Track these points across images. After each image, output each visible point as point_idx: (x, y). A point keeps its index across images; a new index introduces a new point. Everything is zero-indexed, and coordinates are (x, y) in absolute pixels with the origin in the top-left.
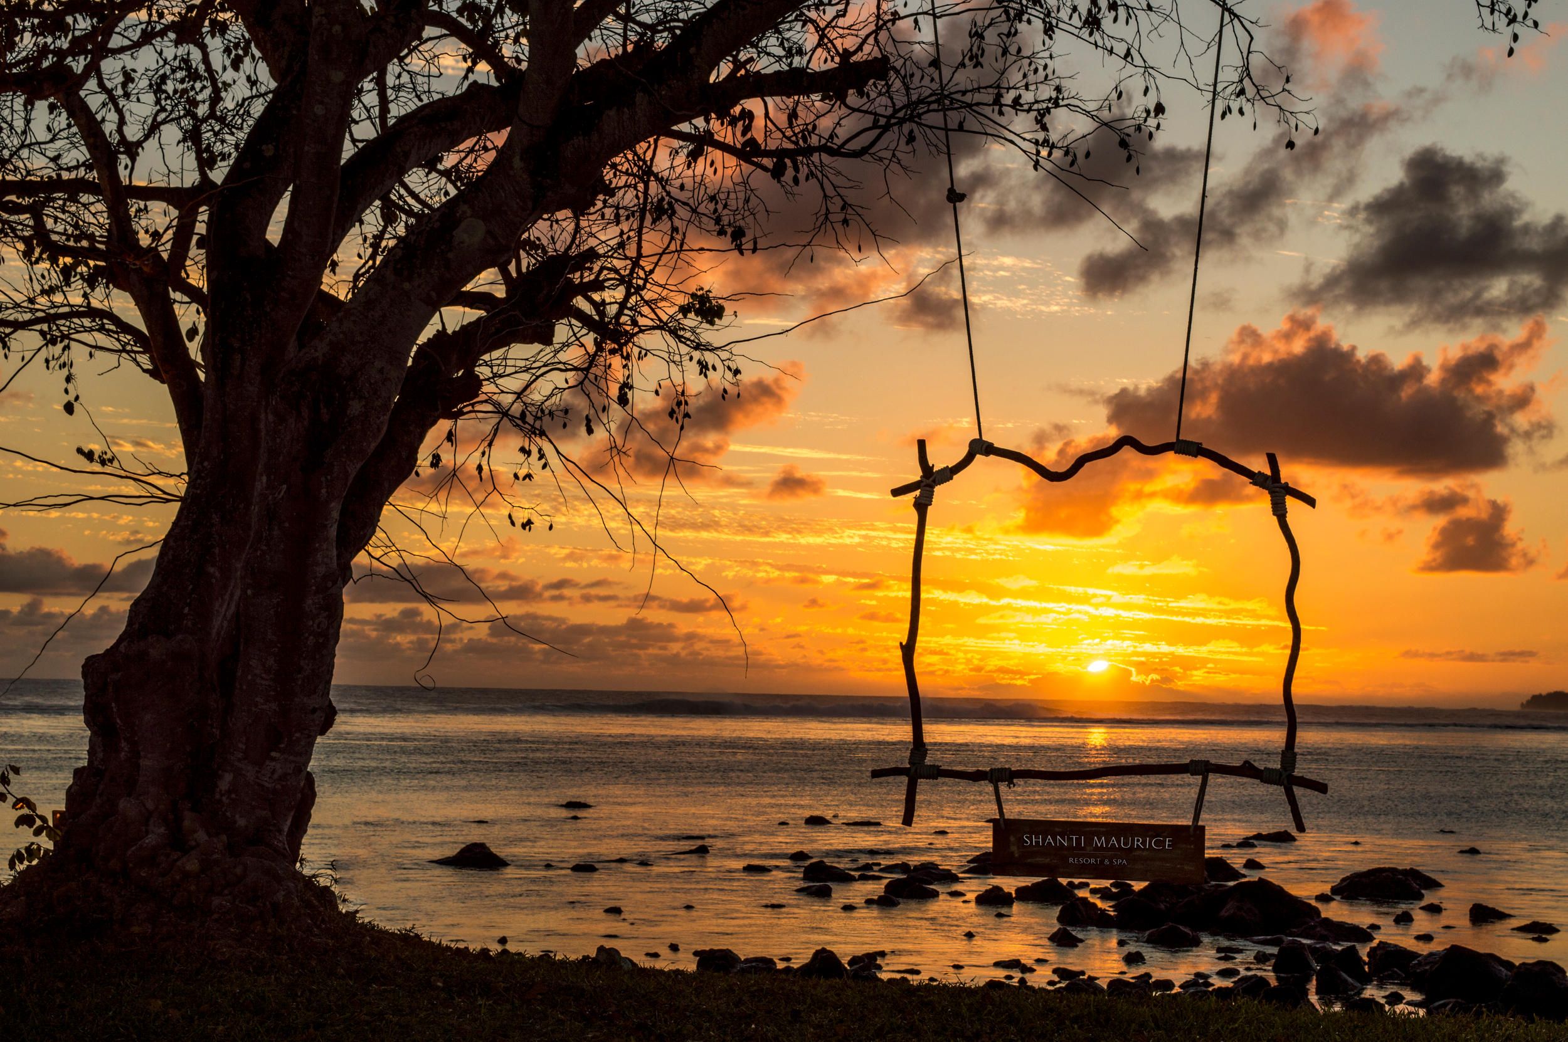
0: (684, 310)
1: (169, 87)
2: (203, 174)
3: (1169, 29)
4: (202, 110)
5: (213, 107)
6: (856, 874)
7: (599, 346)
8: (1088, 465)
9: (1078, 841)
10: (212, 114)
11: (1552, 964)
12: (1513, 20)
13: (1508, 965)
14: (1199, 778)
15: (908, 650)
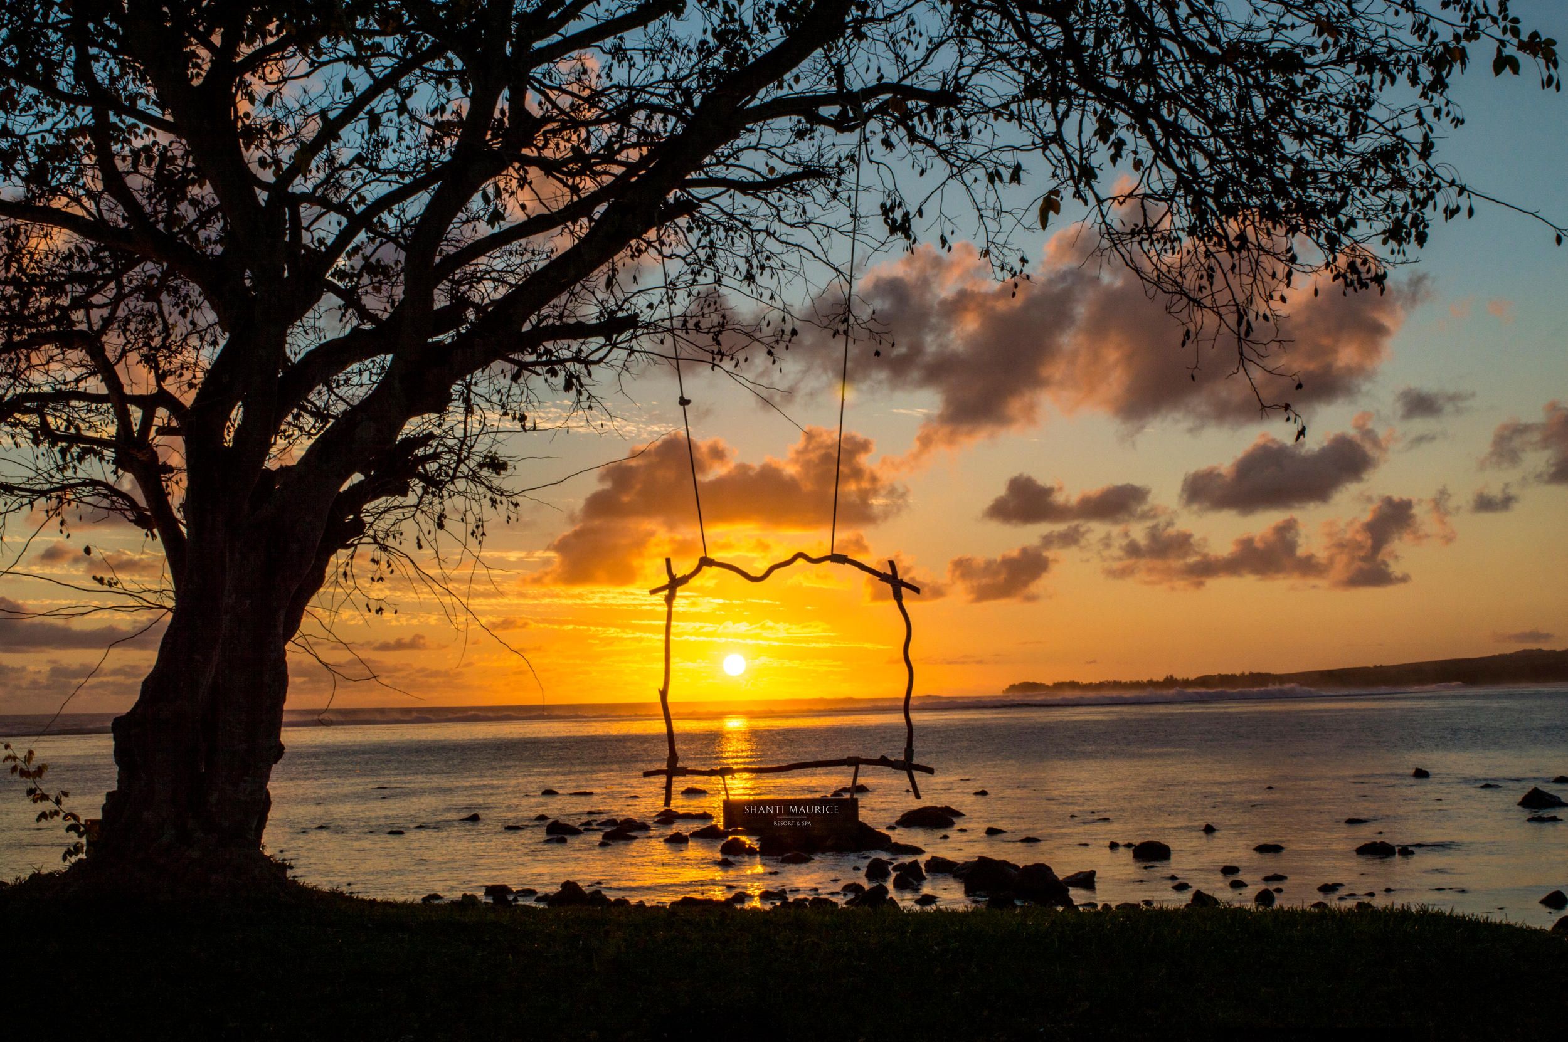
0: (481, 466)
1: (132, 326)
2: (159, 385)
3: (799, 281)
4: (157, 342)
5: (164, 340)
6: (582, 828)
7: (425, 491)
8: (776, 571)
9: (780, 809)
10: (163, 346)
11: (1043, 865)
12: (1014, 275)
13: (1015, 867)
14: (853, 769)
15: (664, 694)
